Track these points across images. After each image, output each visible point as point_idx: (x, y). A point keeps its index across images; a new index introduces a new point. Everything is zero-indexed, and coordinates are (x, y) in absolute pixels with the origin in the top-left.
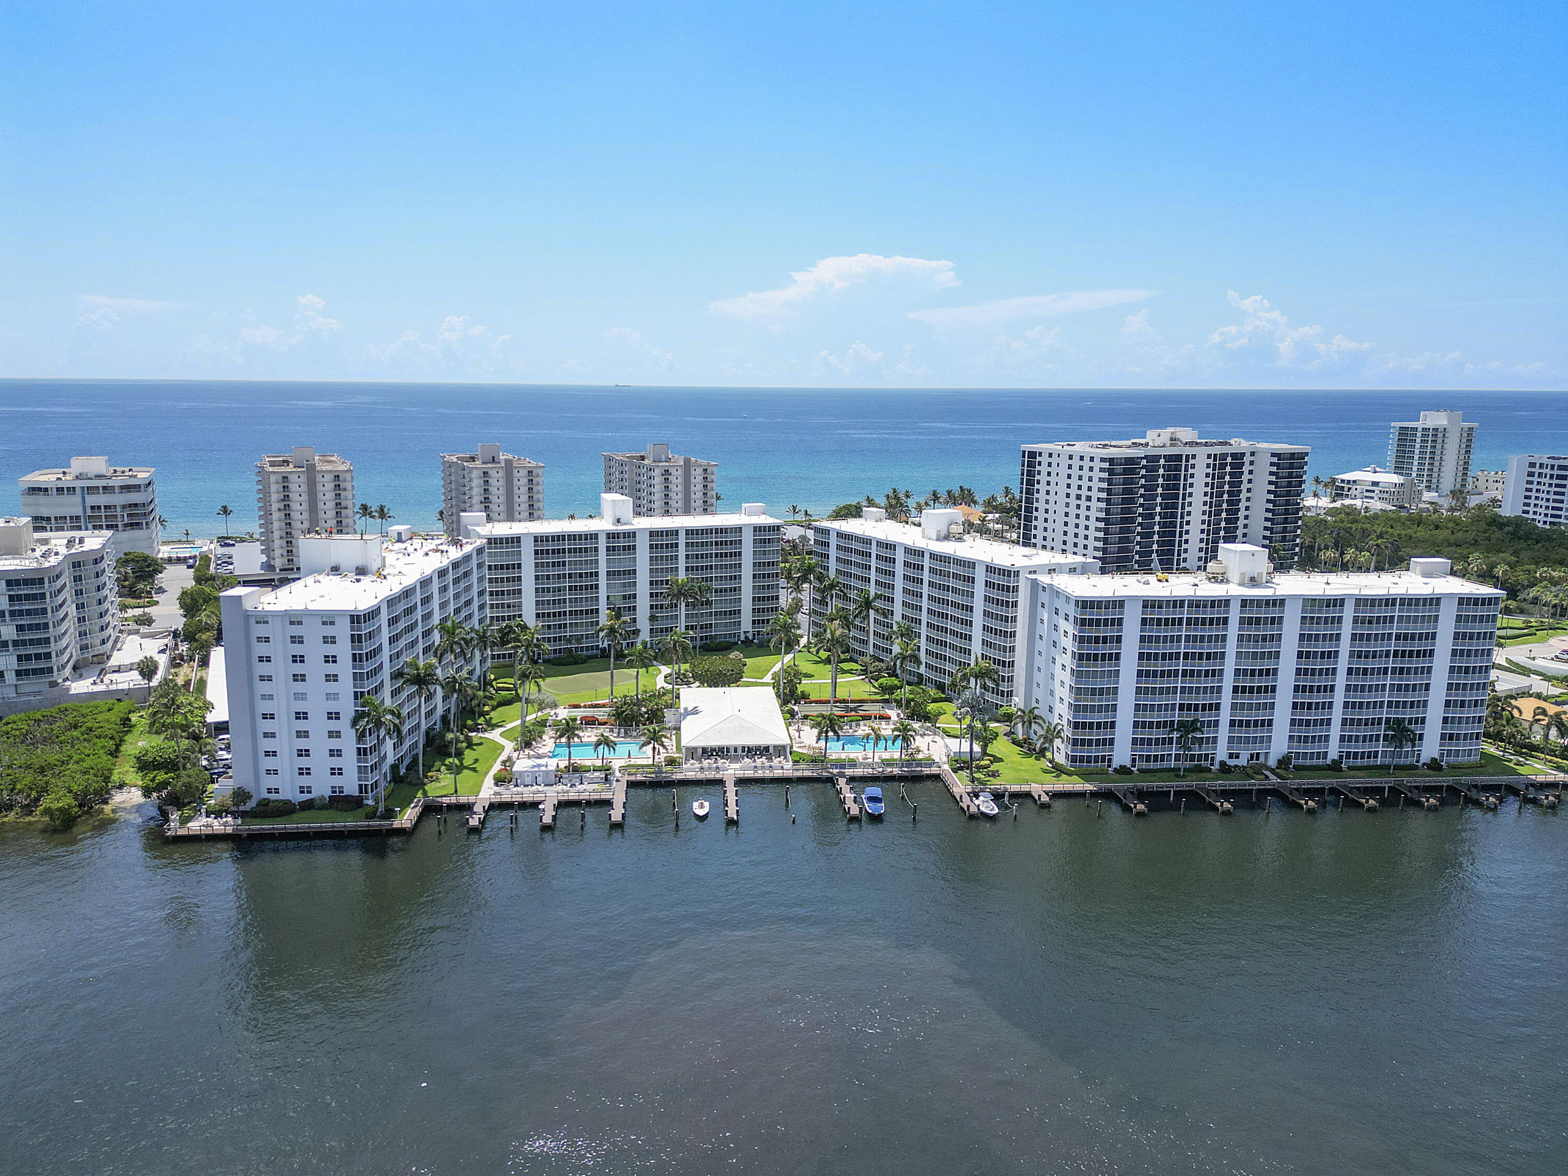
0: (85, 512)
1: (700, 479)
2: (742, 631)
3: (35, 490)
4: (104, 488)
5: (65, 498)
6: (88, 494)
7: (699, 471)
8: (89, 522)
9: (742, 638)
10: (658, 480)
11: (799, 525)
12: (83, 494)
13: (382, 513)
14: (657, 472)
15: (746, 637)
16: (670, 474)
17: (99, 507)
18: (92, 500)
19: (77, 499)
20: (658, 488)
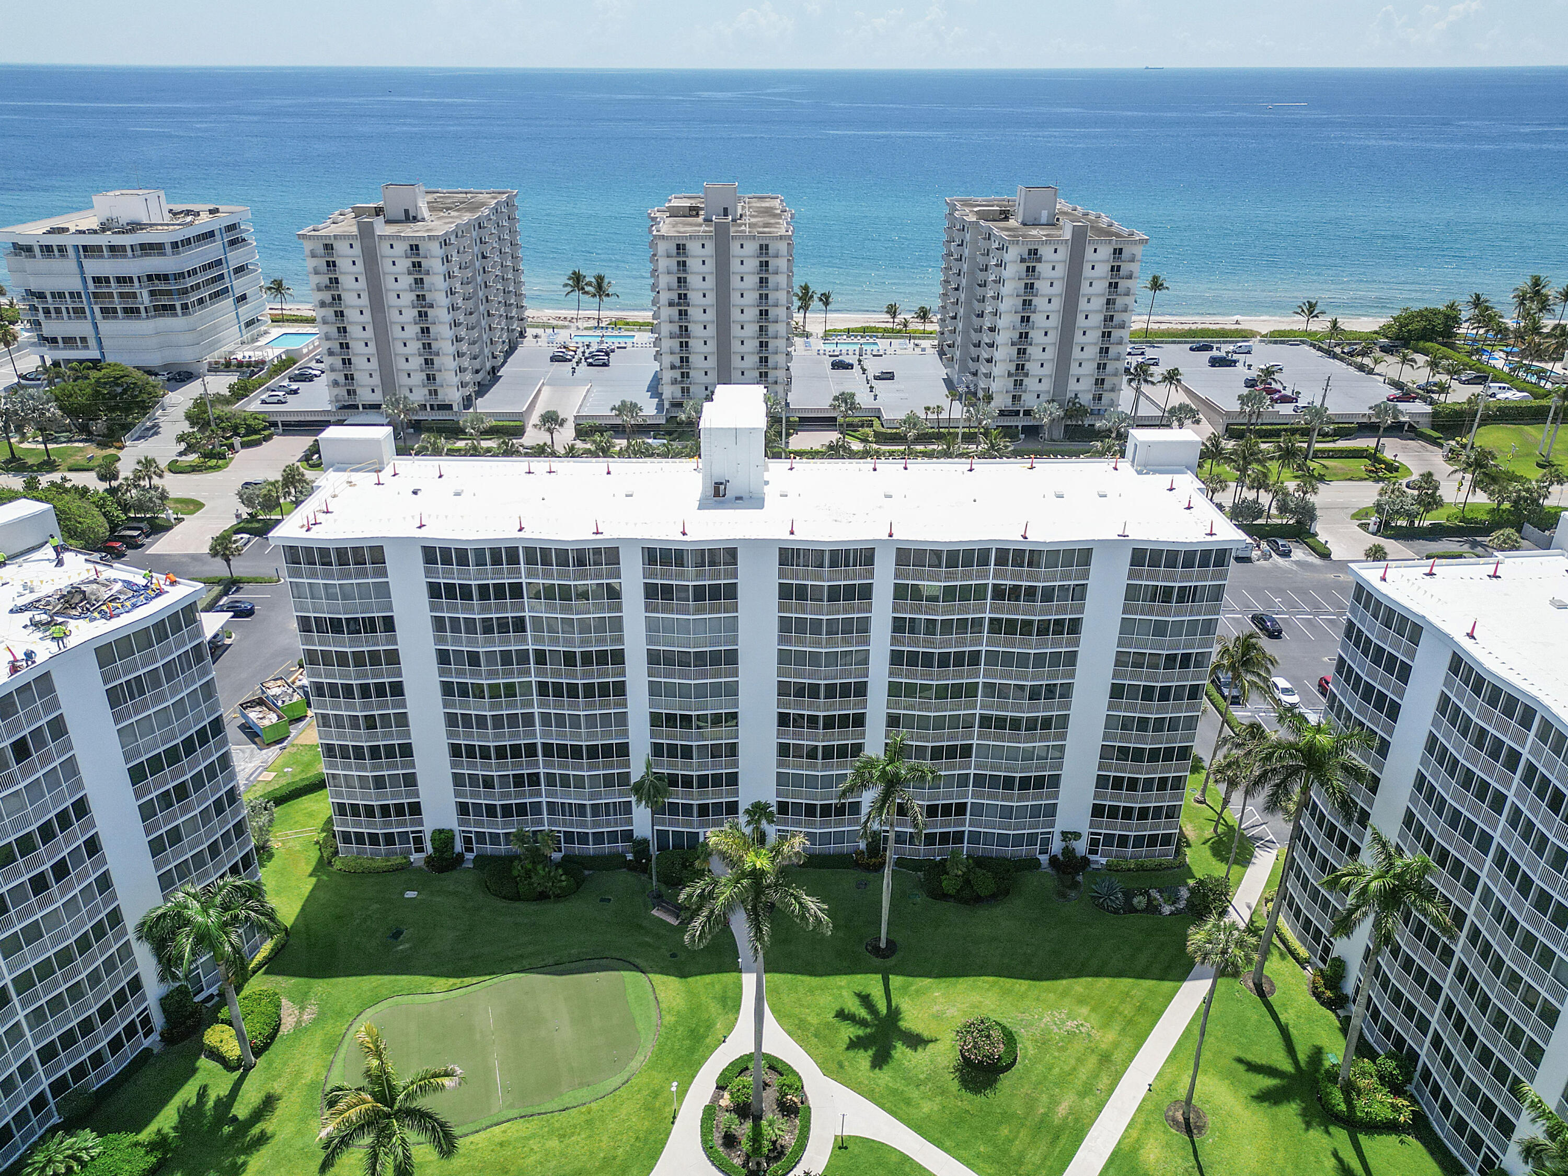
0: (86, 287)
1: (1103, 270)
2: (1057, 829)
3: (22, 250)
4: (112, 248)
5: (56, 264)
6: (85, 257)
7: (1105, 252)
8: (96, 303)
9: (1057, 846)
10: (1013, 271)
11: (1314, 346)
12: (78, 257)
13: (600, 288)
14: (1012, 254)
15: (1068, 852)
16: (1039, 260)
17: (107, 280)
18: (94, 267)
19: (70, 264)
20: (1011, 288)
